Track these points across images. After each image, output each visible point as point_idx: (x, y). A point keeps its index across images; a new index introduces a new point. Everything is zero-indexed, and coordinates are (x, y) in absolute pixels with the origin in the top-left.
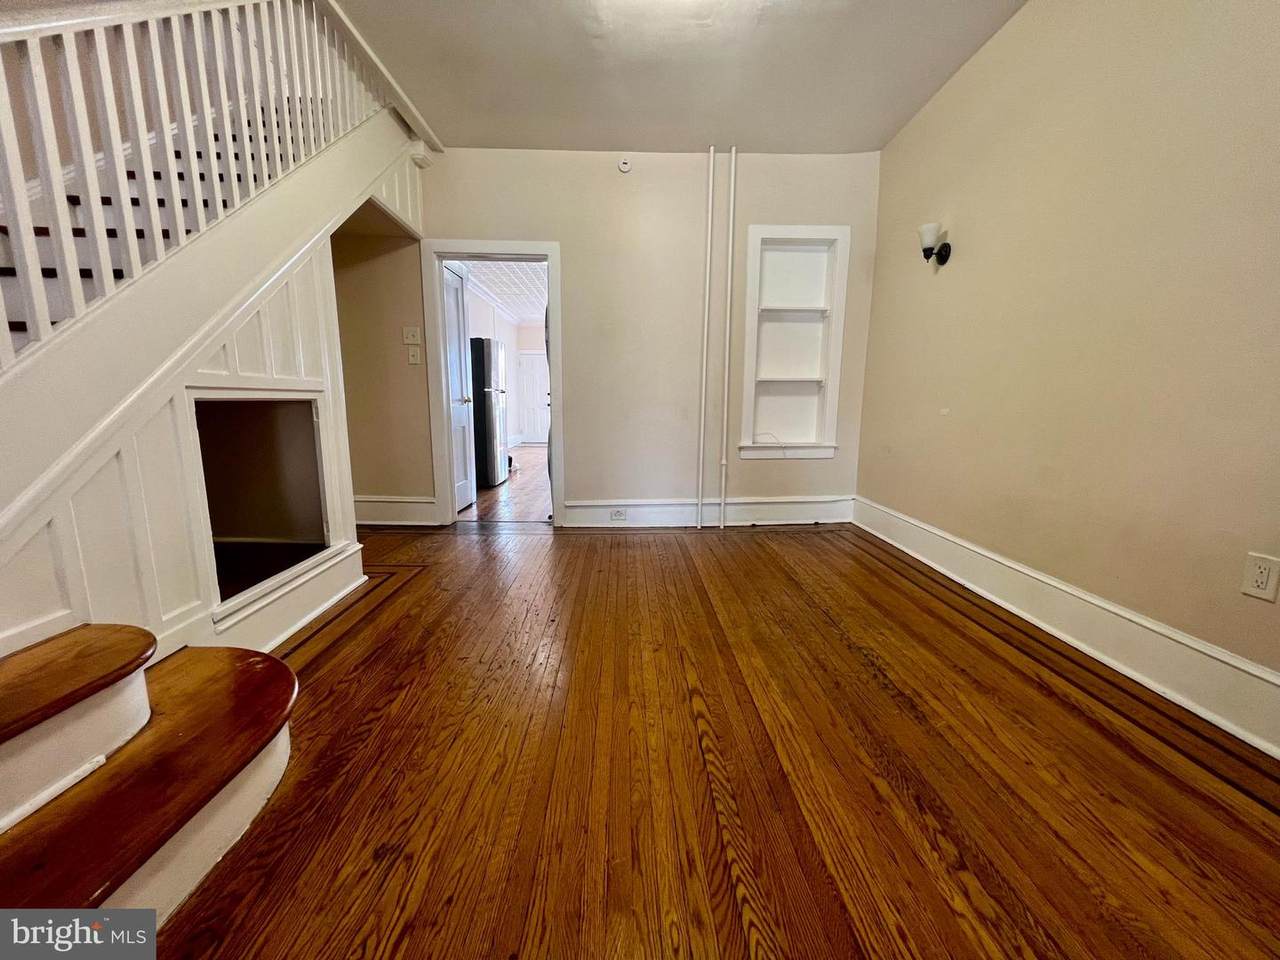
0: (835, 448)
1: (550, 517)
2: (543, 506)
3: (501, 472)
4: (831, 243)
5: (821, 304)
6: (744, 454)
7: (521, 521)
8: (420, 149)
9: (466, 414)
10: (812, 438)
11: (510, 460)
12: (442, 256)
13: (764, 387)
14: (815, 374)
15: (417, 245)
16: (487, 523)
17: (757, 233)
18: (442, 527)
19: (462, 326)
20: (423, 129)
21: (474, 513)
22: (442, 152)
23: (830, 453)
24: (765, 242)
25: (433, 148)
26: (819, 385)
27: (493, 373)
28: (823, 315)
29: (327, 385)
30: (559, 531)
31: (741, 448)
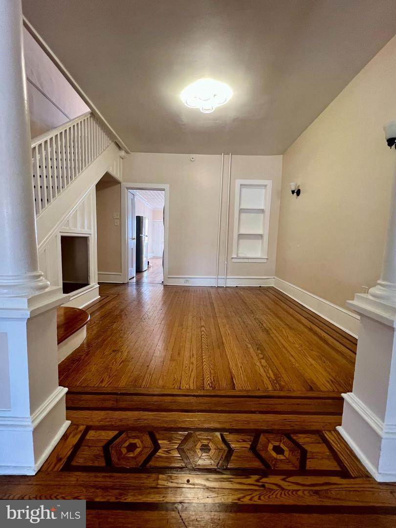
0: (267, 259)
1: (163, 282)
2: (160, 278)
3: (145, 267)
4: (266, 186)
5: (262, 207)
6: (234, 260)
7: (152, 283)
8: (123, 153)
9: (133, 244)
10: (259, 255)
11: (148, 262)
12: (128, 188)
13: (241, 236)
14: (261, 232)
15: (119, 185)
16: (139, 283)
17: (238, 182)
18: (123, 284)
19: (133, 213)
20: (124, 147)
21: (135, 280)
22: (130, 153)
23: (265, 261)
24: (241, 185)
25: (127, 152)
26: (261, 236)
27: (143, 229)
28: (263, 211)
29: (92, 232)
30: (165, 286)
31: (232, 258)
